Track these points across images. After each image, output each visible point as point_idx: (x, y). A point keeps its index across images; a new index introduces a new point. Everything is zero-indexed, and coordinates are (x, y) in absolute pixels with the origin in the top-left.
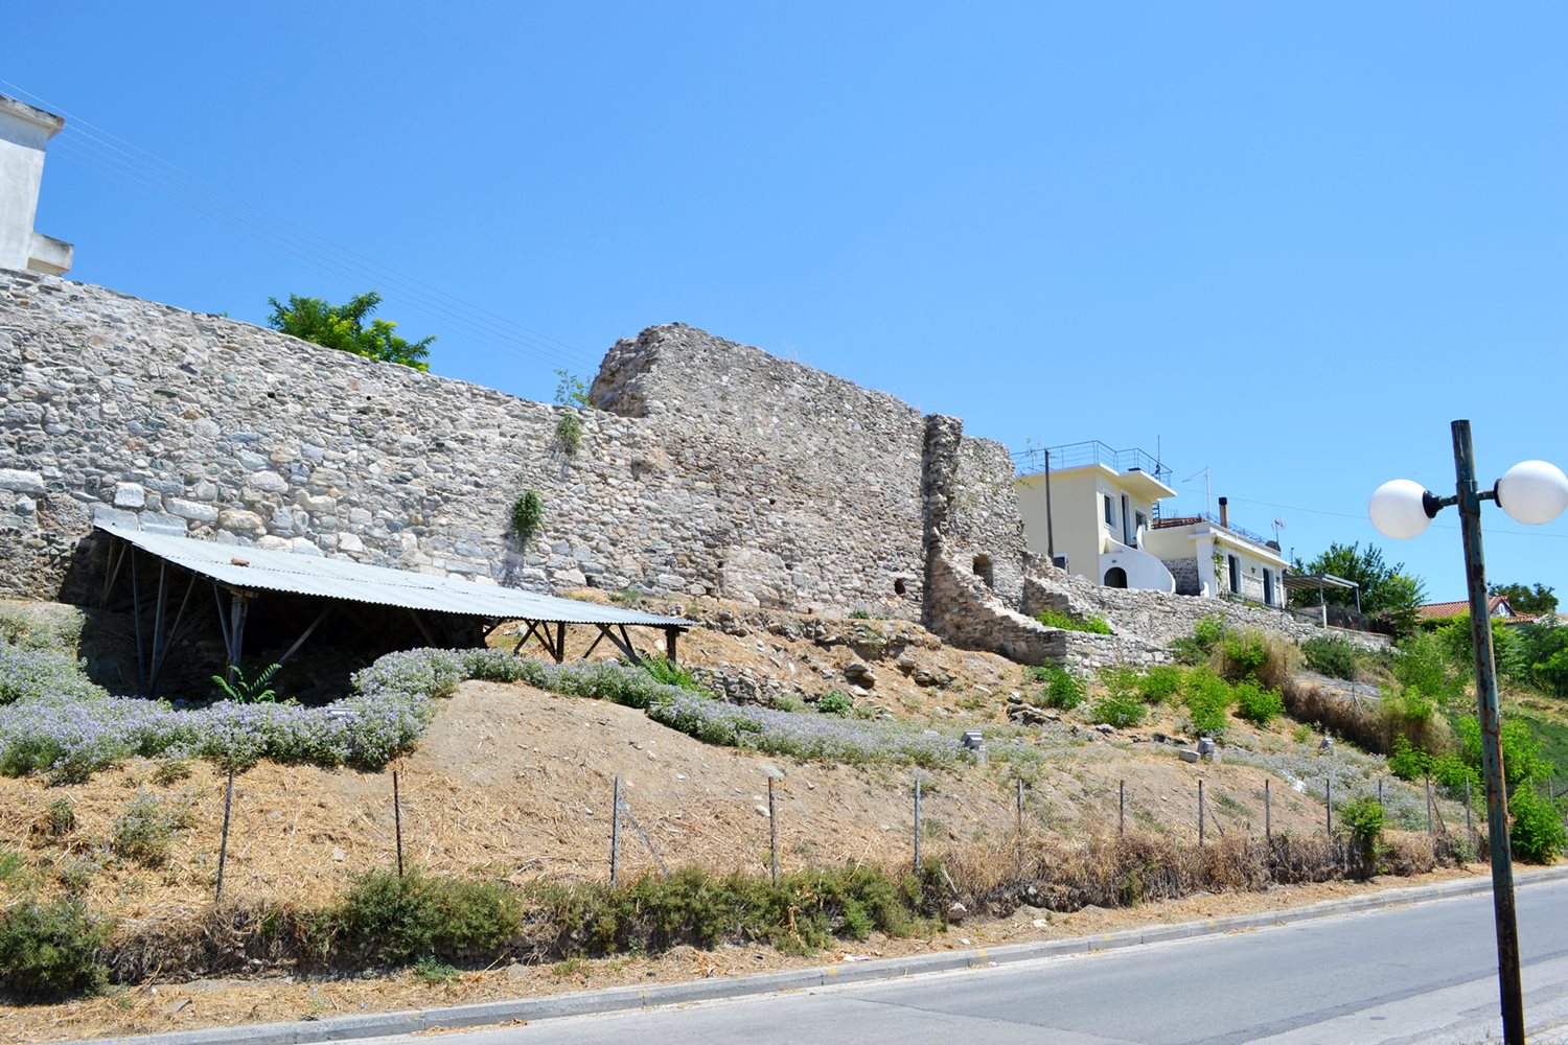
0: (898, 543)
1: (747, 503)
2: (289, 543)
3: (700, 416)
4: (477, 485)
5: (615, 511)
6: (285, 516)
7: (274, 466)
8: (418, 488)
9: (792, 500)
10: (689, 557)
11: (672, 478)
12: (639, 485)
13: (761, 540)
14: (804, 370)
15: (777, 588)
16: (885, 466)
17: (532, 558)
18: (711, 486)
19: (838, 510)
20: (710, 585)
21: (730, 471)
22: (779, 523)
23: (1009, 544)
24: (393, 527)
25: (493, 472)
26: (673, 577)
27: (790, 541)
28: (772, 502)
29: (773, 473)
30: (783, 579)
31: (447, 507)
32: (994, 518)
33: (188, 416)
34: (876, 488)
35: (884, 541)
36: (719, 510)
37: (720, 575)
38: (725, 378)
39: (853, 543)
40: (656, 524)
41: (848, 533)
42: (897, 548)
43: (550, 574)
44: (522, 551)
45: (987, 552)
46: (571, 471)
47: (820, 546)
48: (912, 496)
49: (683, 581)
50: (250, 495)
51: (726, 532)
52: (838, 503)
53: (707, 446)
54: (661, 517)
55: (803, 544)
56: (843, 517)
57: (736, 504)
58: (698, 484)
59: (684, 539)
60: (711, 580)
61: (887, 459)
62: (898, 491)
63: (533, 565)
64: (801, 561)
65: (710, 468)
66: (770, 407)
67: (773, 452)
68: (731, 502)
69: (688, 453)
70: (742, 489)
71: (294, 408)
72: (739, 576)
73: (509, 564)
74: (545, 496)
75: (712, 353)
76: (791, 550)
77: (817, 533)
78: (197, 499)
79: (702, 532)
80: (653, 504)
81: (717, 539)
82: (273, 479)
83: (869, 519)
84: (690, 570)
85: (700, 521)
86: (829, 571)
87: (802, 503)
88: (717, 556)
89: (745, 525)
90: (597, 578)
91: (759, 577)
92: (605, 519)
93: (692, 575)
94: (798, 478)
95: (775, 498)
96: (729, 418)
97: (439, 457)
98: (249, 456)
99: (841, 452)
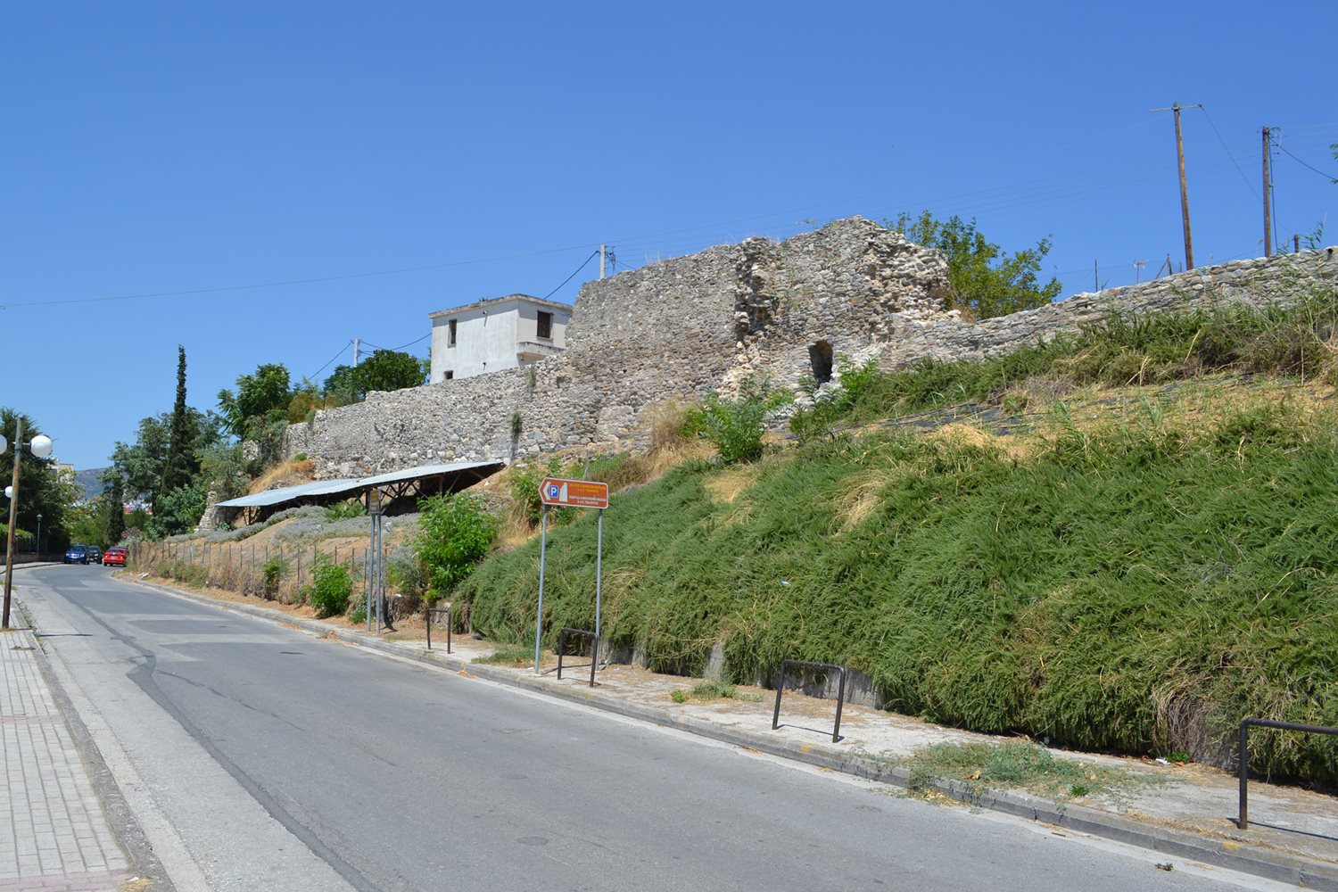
0: (712, 367)
1: (611, 378)
2: (459, 459)
3: (589, 336)
4: (504, 416)
5: (550, 409)
6: (459, 449)
7: (455, 431)
8: (487, 425)
9: (637, 365)
10: (581, 423)
11: (574, 380)
12: (560, 390)
13: (618, 399)
14: (649, 269)
15: (626, 427)
16: (704, 308)
17: (519, 444)
18: (592, 376)
19: (666, 360)
20: (592, 436)
21: (602, 362)
22: (628, 384)
23: (853, 318)
24: (483, 445)
25: (509, 408)
26: (574, 437)
27: (635, 393)
28: (625, 371)
29: (625, 352)
30: (630, 421)
31: (496, 430)
32: (835, 300)
33: (439, 421)
34: (697, 330)
35: (701, 369)
36: (596, 389)
37: (595, 429)
38: (603, 304)
39: (677, 380)
40: (567, 409)
41: (672, 374)
42: (712, 370)
43: (527, 450)
44: (517, 442)
45: (825, 337)
46: (534, 395)
47: (654, 390)
48: (727, 322)
49: (578, 437)
50: (451, 444)
51: (599, 401)
52: (666, 354)
53: (591, 353)
54: (568, 404)
55: (643, 392)
56: (670, 362)
57: (604, 382)
58: (586, 378)
59: (579, 413)
60: (592, 433)
61: (706, 301)
62: (715, 324)
63: (521, 447)
64: (642, 404)
65: (593, 364)
66: (627, 307)
67: (626, 337)
68: (602, 381)
69: (581, 362)
70: (608, 370)
71: (459, 406)
72: (605, 426)
73: (514, 449)
74: (523, 412)
75: (598, 291)
76: (636, 400)
77: (652, 381)
78: (442, 450)
79: (588, 406)
80: (565, 399)
81: (596, 407)
82: (455, 436)
83: (690, 356)
84: (583, 430)
85: (586, 399)
86: (660, 405)
87: (643, 365)
88: (595, 418)
89: (609, 392)
90: (543, 447)
91: (616, 424)
92: (546, 414)
93: (582, 433)
94: (641, 348)
95: (627, 368)
96: (604, 329)
97: (493, 408)
98: (451, 430)
99: (671, 314)
